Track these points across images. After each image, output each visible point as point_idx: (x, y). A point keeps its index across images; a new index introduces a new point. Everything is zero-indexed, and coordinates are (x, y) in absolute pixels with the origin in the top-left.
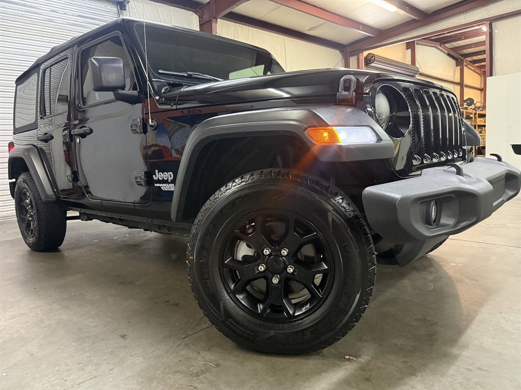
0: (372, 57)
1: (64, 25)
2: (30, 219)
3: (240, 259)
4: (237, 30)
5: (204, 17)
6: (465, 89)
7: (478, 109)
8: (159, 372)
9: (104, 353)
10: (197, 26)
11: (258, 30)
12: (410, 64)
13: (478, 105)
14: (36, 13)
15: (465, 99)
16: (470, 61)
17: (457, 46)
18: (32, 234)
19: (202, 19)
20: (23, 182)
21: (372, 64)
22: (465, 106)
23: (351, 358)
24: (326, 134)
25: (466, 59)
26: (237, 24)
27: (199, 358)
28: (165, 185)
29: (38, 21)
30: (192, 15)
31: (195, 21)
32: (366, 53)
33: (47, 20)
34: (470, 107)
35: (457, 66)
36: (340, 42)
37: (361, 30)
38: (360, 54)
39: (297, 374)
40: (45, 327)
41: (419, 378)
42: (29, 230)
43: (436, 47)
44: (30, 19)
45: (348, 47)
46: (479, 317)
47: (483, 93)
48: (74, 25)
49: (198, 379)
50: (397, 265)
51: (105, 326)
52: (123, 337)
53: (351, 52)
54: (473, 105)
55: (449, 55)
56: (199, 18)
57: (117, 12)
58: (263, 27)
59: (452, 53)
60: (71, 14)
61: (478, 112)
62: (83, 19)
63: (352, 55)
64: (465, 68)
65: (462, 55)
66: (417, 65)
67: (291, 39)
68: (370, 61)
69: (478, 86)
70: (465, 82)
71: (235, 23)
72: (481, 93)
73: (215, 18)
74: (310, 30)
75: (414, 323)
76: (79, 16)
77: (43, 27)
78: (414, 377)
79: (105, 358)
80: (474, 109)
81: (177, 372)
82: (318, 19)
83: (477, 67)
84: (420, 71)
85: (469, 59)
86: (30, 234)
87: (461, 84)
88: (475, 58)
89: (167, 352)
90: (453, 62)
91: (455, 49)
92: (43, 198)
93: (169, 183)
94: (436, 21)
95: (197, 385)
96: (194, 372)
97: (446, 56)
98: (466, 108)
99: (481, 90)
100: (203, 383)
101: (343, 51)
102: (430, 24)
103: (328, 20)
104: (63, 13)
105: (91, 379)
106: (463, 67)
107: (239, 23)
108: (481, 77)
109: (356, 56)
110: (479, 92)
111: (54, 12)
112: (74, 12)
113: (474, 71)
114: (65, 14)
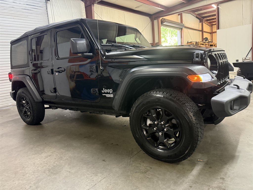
0: (164, 20)
1: (20, 10)
2: (26, 110)
3: (148, 125)
4: (102, 9)
5: (87, 3)
6: (204, 33)
7: (210, 42)
8: (129, 173)
9: (101, 168)
10: (84, 7)
11: (112, 8)
12: (180, 22)
13: (210, 40)
14: (6, 4)
15: (204, 38)
16: (205, 20)
17: (200, 13)
18: (28, 117)
19: (86, 4)
20: (22, 93)
21: (164, 24)
22: (204, 41)
23: (200, 160)
24: (196, 78)
25: (204, 19)
26: (102, 6)
27: (142, 166)
28: (108, 95)
29: (7, 8)
30: (81, 2)
31: (82, 5)
32: (161, 18)
33: (11, 7)
34: (207, 42)
35: (200, 22)
36: (150, 13)
37: (159, 8)
38: (159, 19)
39: (183, 168)
40: (65, 160)
41: (228, 165)
42: (26, 116)
43: (191, 14)
44: (2, 7)
45: (153, 16)
46: (240, 140)
47: (211, 35)
48: (25, 9)
49: (146, 174)
50: (213, 124)
51: (93, 157)
52: (104, 160)
53: (155, 18)
54: (208, 41)
55: (197, 17)
56: (85, 4)
57: (45, 2)
58: (114, 7)
59: (198, 16)
60: (23, 4)
61: (210, 44)
62: (29, 6)
63: (155, 19)
64: (204, 23)
65: (202, 17)
66: (183, 23)
67: (127, 12)
68: (163, 22)
69: (209, 31)
70: (204, 30)
71: (101, 5)
72: (210, 35)
73: (93, 4)
74: (136, 8)
75: (217, 145)
76: (27, 5)
77: (10, 11)
78: (226, 165)
79: (103, 170)
80: (208, 43)
81: (136, 172)
82: (141, 3)
83: (209, 22)
84: (185, 25)
85: (205, 19)
86: (26, 117)
87: (202, 31)
88: (208, 18)
89: (127, 165)
90: (198, 20)
91: (199, 14)
92: (36, 100)
93: (110, 94)
94: (194, 3)
95: (148, 176)
96: (144, 171)
97: (195, 18)
98: (205, 42)
99: (210, 33)
100: (149, 175)
101: (151, 18)
102: (191, 5)
103: (144, 3)
104: (19, 3)
105: (103, 179)
106: (203, 23)
107: (103, 5)
108: (210, 27)
109: (157, 20)
110: (210, 34)
111: (15, 3)
112: (25, 3)
113: (207, 24)
114: (20, 4)
